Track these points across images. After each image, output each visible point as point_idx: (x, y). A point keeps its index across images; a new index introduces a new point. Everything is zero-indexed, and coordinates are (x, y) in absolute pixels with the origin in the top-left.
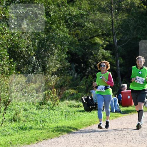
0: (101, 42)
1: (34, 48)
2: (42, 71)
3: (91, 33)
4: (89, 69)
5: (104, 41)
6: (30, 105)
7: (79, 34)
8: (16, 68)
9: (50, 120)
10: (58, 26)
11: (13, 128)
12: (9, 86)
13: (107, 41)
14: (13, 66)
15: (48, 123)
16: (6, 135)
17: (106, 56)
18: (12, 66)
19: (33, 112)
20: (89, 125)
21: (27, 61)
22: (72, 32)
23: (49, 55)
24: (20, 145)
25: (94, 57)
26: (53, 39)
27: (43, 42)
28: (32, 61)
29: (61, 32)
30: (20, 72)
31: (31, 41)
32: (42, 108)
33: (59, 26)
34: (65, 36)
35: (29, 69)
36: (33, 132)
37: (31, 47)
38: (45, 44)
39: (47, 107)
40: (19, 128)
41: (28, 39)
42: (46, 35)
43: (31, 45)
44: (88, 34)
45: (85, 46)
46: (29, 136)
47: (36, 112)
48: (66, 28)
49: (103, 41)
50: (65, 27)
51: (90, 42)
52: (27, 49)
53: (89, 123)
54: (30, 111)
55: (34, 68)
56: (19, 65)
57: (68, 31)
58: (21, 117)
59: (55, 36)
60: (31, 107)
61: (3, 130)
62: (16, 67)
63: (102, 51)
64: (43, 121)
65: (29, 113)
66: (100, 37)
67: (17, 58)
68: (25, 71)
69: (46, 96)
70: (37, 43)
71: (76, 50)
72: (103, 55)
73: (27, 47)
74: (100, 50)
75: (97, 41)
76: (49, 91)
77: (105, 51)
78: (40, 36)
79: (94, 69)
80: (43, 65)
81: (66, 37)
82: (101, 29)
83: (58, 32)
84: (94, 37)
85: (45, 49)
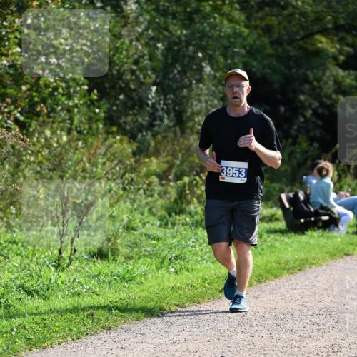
0: (332, 48)
1: (154, 64)
2: (174, 126)
3: (304, 24)
4: (298, 119)
5: (340, 44)
6: (142, 214)
7: (272, 26)
8: (105, 118)
9: (196, 254)
10: (217, 4)
11: (98, 276)
12: (87, 165)
13: (348, 45)
14: (99, 113)
15: (191, 262)
16: (79, 294)
17: (345, 86)
18: (95, 113)
19: (150, 233)
20: (298, 268)
21: (136, 98)
22: (255, 21)
23: (191, 83)
24: (115, 321)
25: (314, 88)
26: (205, 39)
27: (176, 48)
28: (148, 99)
29: (225, 22)
30: (118, 129)
31: (147, 45)
32: (173, 225)
33: (221, 5)
34: (235, 33)
35: (140, 120)
36: (151, 287)
37: (146, 62)
38: (181, 53)
39: (188, 219)
40: (114, 276)
41: (138, 40)
42: (186, 30)
43: (146, 57)
44: (298, 27)
45: (289, 58)
46: (139, 297)
47: (159, 233)
48: (238, 12)
49: (338, 46)
50: (236, 9)
51: (301, 48)
52: (134, 68)
53: (297, 263)
54: (143, 231)
55: (153, 117)
56: (115, 108)
57: (243, 17)
58: (120, 248)
59: (210, 31)
60: (146, 220)
61: (71, 281)
62: (107, 115)
63: (334, 73)
64: (176, 258)
65: (141, 235)
66: (329, 34)
67: (108, 91)
68: (129, 125)
69: (185, 191)
70: (160, 51)
71: (264, 68)
72: (337, 82)
73: (136, 62)
74: (328, 69)
75: (320, 45)
76: (192, 177)
77: (341, 72)
78: (170, 32)
79: (314, 119)
80: (177, 108)
81: (240, 35)
82: (333, 14)
83: (218, 20)
84: (313, 34)
85: (183, 66)
